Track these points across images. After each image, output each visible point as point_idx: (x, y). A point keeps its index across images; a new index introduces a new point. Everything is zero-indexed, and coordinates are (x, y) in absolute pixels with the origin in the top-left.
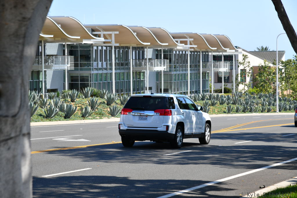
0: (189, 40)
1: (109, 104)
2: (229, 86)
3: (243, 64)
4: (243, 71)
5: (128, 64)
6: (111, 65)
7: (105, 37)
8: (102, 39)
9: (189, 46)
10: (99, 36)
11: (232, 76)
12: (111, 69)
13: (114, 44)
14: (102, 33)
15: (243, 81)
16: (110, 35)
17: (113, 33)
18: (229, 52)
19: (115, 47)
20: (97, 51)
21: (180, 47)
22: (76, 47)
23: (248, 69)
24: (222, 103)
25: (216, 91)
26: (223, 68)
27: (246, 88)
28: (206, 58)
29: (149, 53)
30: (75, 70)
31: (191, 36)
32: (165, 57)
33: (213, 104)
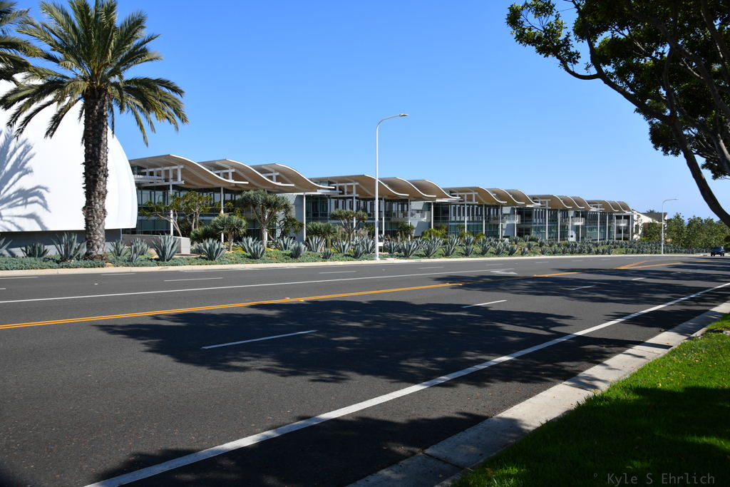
0: (599, 205)
1: (540, 246)
2: (627, 236)
3: (637, 221)
4: (637, 226)
5: (557, 220)
6: (545, 221)
7: (542, 203)
8: (539, 204)
9: (599, 209)
10: (538, 202)
11: (629, 229)
12: (545, 224)
13: (547, 207)
14: (540, 200)
15: (637, 232)
16: (545, 202)
17: (547, 200)
18: (627, 213)
19: (549, 210)
20: (536, 212)
21: (593, 209)
22: (522, 209)
23: (640, 225)
24: (622, 247)
25: (617, 239)
26: (623, 224)
27: (639, 237)
28: (611, 217)
29: (571, 214)
30: (522, 224)
31: (601, 202)
32: (582, 216)
33: (615, 248)
